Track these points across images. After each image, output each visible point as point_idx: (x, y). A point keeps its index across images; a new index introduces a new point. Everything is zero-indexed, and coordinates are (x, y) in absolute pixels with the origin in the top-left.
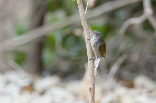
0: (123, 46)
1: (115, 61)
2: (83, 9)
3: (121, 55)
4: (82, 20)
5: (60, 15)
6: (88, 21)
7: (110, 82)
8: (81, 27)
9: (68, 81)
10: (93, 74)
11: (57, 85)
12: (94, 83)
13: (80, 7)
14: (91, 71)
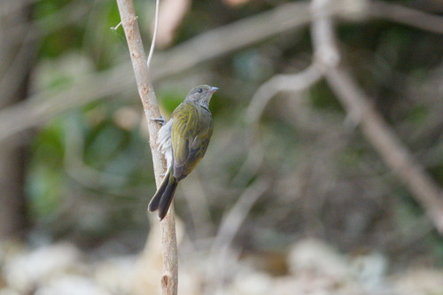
0: (255, 156)
1: (234, 200)
2: (142, 51)
3: (251, 181)
4: (139, 84)
5: (75, 68)
6: (156, 84)
7: (219, 259)
8: (137, 104)
9: (101, 259)
10: (173, 236)
11: (70, 271)
12: (177, 262)
13: (134, 47)
14: (166, 229)
